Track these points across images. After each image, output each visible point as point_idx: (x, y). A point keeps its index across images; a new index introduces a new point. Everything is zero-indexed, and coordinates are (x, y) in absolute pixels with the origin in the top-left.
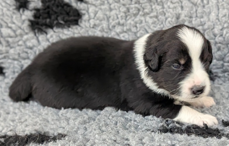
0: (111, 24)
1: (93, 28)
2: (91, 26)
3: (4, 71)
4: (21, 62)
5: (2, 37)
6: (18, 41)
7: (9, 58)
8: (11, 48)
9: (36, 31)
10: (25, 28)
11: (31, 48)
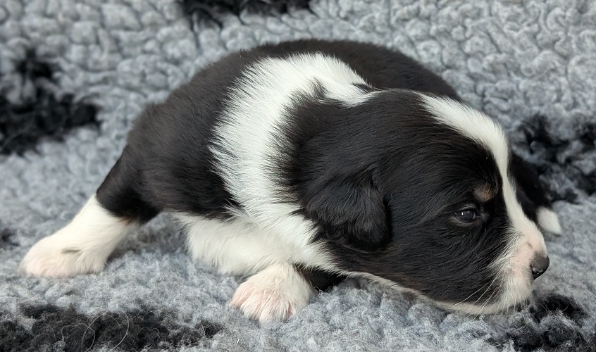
0: (394, 14)
1: (346, 19)
2: (342, 14)
3: (99, 117)
4: (145, 96)
5: (103, 26)
6: (146, 41)
7: (116, 85)
8: (124, 57)
9: (195, 17)
10: (166, 8)
11: (177, 62)
